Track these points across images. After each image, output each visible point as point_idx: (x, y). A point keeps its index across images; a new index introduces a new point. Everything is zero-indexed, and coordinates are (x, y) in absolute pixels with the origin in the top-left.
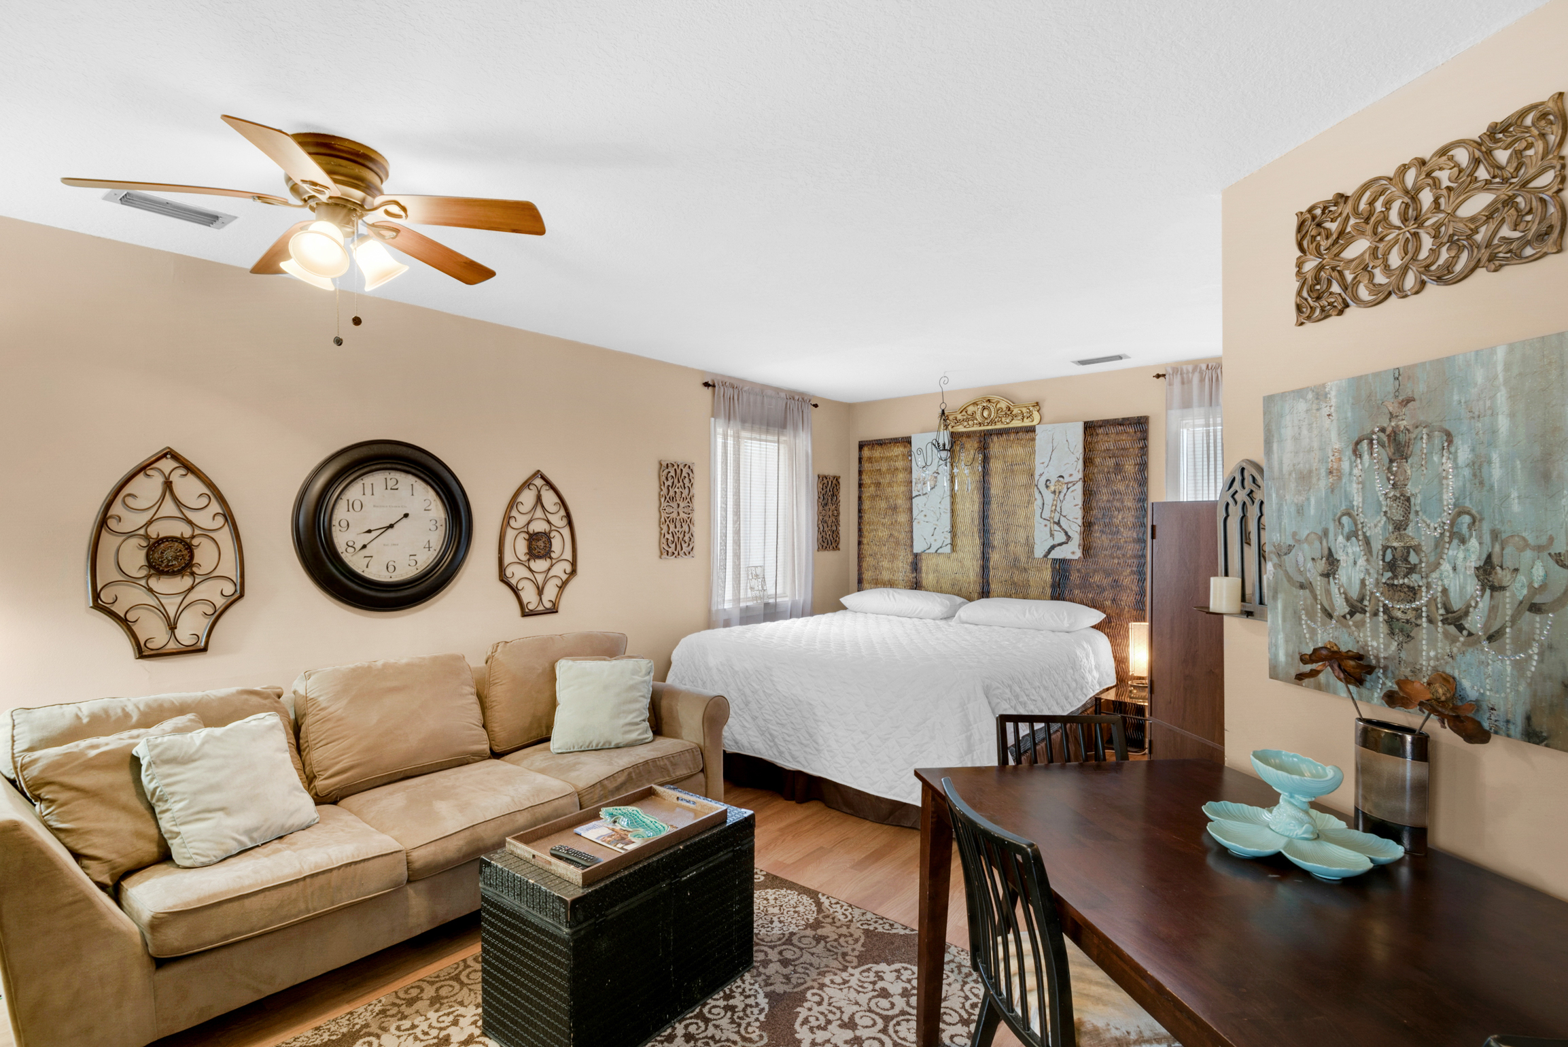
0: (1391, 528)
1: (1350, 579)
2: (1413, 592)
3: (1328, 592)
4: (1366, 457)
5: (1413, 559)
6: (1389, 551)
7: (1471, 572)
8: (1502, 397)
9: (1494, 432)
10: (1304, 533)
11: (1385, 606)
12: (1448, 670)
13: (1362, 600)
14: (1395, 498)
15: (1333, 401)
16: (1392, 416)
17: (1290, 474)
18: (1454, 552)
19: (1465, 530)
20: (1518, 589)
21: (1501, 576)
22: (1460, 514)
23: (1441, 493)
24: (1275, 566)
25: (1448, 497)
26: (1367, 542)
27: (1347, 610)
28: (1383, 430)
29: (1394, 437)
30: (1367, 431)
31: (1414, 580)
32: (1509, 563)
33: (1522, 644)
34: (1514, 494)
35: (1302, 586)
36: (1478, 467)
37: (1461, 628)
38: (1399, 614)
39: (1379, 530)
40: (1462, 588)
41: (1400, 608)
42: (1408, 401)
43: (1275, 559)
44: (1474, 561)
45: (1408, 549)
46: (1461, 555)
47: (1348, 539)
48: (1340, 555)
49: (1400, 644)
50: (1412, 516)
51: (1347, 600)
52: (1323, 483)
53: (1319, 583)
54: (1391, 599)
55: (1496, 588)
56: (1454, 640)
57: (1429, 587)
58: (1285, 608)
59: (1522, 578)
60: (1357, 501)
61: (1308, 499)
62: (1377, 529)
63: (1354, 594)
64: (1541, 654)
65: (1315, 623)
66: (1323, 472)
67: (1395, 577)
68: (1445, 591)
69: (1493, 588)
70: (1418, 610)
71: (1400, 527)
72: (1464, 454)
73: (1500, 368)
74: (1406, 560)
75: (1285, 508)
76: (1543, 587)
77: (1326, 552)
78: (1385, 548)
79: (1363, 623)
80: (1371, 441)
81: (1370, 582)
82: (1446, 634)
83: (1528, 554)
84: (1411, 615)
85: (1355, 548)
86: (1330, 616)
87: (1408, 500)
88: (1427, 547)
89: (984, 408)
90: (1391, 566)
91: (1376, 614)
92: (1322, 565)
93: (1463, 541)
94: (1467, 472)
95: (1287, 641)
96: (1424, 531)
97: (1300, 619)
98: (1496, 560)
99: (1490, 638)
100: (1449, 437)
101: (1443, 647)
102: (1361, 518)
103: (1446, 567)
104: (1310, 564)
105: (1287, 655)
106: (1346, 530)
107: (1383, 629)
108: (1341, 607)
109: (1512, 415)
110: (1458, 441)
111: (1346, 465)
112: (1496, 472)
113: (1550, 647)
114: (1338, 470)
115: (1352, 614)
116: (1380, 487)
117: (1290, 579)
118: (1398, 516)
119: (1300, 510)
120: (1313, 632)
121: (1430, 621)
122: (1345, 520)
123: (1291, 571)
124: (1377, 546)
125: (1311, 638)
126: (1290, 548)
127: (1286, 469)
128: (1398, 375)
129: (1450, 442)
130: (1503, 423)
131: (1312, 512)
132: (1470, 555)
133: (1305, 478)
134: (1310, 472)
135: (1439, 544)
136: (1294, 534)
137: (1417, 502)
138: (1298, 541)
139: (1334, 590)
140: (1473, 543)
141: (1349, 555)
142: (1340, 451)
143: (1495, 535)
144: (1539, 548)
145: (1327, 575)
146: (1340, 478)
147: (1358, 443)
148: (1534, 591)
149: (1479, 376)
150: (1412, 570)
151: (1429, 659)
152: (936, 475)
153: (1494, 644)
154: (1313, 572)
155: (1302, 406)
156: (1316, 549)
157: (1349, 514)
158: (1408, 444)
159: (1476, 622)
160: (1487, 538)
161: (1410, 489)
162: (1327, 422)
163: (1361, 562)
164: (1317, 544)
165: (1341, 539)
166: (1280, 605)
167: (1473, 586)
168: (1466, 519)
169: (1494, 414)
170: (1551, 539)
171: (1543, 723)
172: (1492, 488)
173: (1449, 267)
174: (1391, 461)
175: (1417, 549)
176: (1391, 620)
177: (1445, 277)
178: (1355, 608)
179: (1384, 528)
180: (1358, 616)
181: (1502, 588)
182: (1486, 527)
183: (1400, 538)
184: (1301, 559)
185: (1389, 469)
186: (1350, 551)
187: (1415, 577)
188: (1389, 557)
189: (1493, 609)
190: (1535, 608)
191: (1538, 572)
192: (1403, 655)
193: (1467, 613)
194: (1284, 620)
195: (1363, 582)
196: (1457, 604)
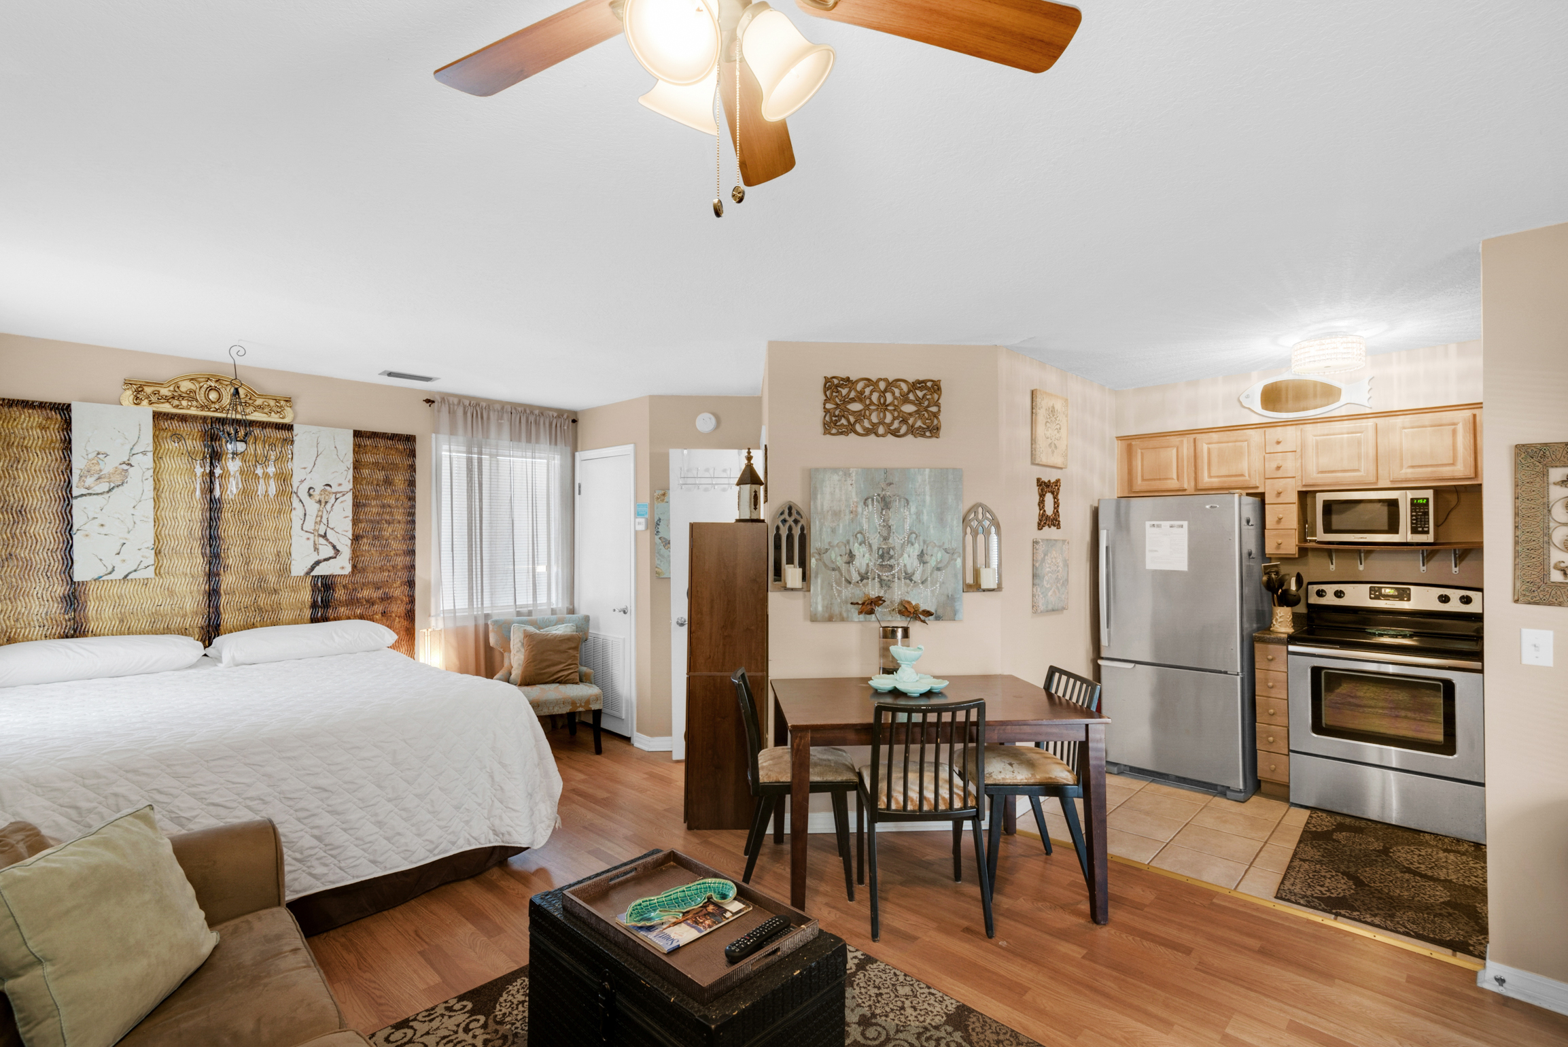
0: (882, 539)
1: (861, 564)
2: (892, 567)
3: (849, 571)
4: (870, 506)
5: (892, 552)
6: (881, 550)
7: (916, 557)
8: (927, 488)
9: (924, 501)
10: (836, 542)
11: (878, 575)
12: (906, 599)
13: (867, 573)
14: (884, 526)
15: (854, 478)
16: (883, 490)
17: (828, 512)
18: (909, 549)
19: (913, 540)
20: (932, 563)
21: (926, 558)
22: (911, 533)
23: (904, 525)
24: (816, 560)
25: (907, 527)
26: (870, 546)
27: (859, 578)
28: (879, 495)
29: (883, 499)
30: (871, 495)
31: (892, 562)
32: (930, 553)
33: (933, 584)
34: (931, 526)
35: (834, 569)
36: (919, 514)
37: (911, 580)
38: (885, 578)
39: (876, 540)
40: (912, 564)
41: (885, 575)
42: (891, 484)
43: (817, 556)
44: (917, 552)
45: (889, 549)
46: (912, 550)
47: (860, 544)
48: (856, 552)
49: (885, 591)
50: (891, 534)
51: (859, 574)
52: (848, 517)
53: (844, 567)
54: (881, 571)
55: (925, 563)
56: (908, 586)
57: (898, 564)
58: (823, 582)
59: (933, 558)
60: (865, 526)
61: (838, 525)
62: (875, 541)
63: (863, 571)
64: (940, 586)
65: (841, 587)
66: (847, 511)
67: (883, 561)
68: (905, 566)
69: (924, 563)
70: (893, 575)
71: (886, 539)
72: (913, 510)
73: (927, 477)
74: (888, 553)
75: (824, 529)
76: (941, 561)
77: (848, 551)
78: (879, 549)
79: (867, 584)
80: (873, 500)
81: (871, 564)
82: (905, 583)
83: (936, 549)
84: (890, 578)
85: (864, 549)
86: (850, 583)
87: (890, 527)
88: (898, 548)
89: (211, 389)
90: (882, 557)
91: (874, 579)
92: (846, 558)
93: (912, 544)
94: (914, 517)
95: (823, 600)
96: (896, 540)
97: (832, 586)
98: (925, 551)
99: (922, 583)
100: (908, 502)
101: (904, 589)
102: (867, 535)
103: (906, 555)
104: (839, 558)
105: (823, 607)
106: (859, 540)
107: (877, 585)
108: (855, 577)
109: (931, 496)
110: (911, 503)
111: (860, 510)
112: (925, 517)
113: (943, 583)
114: (856, 511)
115: (862, 580)
116: (877, 521)
117: (826, 566)
118: (885, 534)
119: (834, 531)
120: (840, 592)
121: (899, 579)
122: (859, 535)
123: (827, 562)
124: (875, 547)
125: (838, 596)
126: (827, 550)
127: (825, 508)
128: (886, 471)
129: (908, 504)
130: (928, 498)
131: (841, 532)
132: (914, 551)
133: (837, 514)
134: (840, 511)
135: (903, 545)
136: (830, 543)
137: (893, 528)
138: (832, 547)
139: (852, 570)
140: (916, 545)
141: (859, 551)
142: (857, 503)
143: (924, 542)
144: (940, 547)
145: (849, 563)
146: (857, 515)
147: (866, 500)
148: (938, 563)
149: (919, 479)
150: (891, 557)
151: (898, 595)
152: (125, 467)
153: (924, 585)
154: (840, 562)
155: (836, 477)
156: (843, 550)
157: (861, 533)
158: (890, 502)
159: (917, 577)
160: (922, 543)
161: (891, 522)
162: (850, 488)
163: (867, 555)
164: (843, 548)
165: (856, 545)
166: (819, 581)
167: (916, 563)
168: (914, 536)
169: (924, 495)
170: (944, 543)
171: (940, 612)
172: (923, 523)
173: (898, 430)
174: (882, 509)
175: (893, 548)
176: (881, 581)
177: (895, 433)
178: (863, 577)
179: (879, 540)
180: (865, 581)
181: (927, 563)
182: (921, 539)
183: (886, 544)
184: (833, 556)
185: (881, 513)
186: (861, 550)
187: (892, 560)
188: (880, 552)
189: (924, 571)
190: (939, 569)
191: (939, 555)
192: (887, 596)
193: (914, 574)
194: (822, 588)
195: (868, 565)
196: (910, 571)
